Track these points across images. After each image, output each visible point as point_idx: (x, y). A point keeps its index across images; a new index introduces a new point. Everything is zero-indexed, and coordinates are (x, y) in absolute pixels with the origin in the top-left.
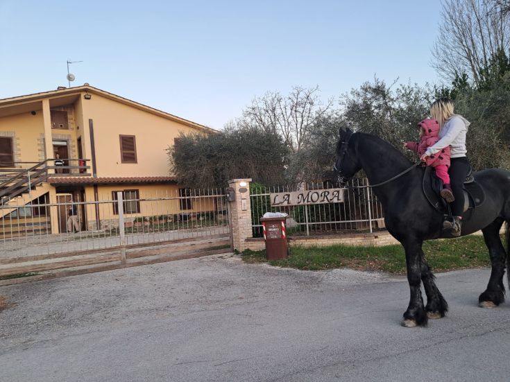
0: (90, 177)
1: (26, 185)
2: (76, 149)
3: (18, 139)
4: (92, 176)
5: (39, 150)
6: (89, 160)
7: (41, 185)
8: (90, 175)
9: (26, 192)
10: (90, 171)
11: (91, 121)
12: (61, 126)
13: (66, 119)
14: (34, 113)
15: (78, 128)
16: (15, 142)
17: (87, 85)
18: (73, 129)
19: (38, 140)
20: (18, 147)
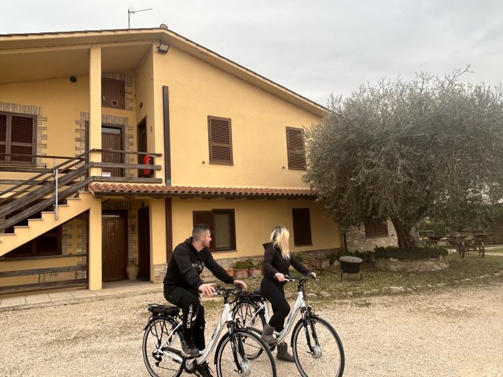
0: (160, 185)
1: (50, 196)
2: (135, 140)
3: (46, 119)
4: (164, 184)
5: (77, 140)
6: (160, 155)
7: (77, 196)
8: (160, 181)
9: (50, 208)
10: (160, 175)
11: (165, 89)
12: (115, 103)
13: (123, 93)
14: (73, 79)
15: (141, 105)
16: (41, 124)
17: (164, 27)
18: (131, 109)
19: (77, 122)
20: (44, 132)
